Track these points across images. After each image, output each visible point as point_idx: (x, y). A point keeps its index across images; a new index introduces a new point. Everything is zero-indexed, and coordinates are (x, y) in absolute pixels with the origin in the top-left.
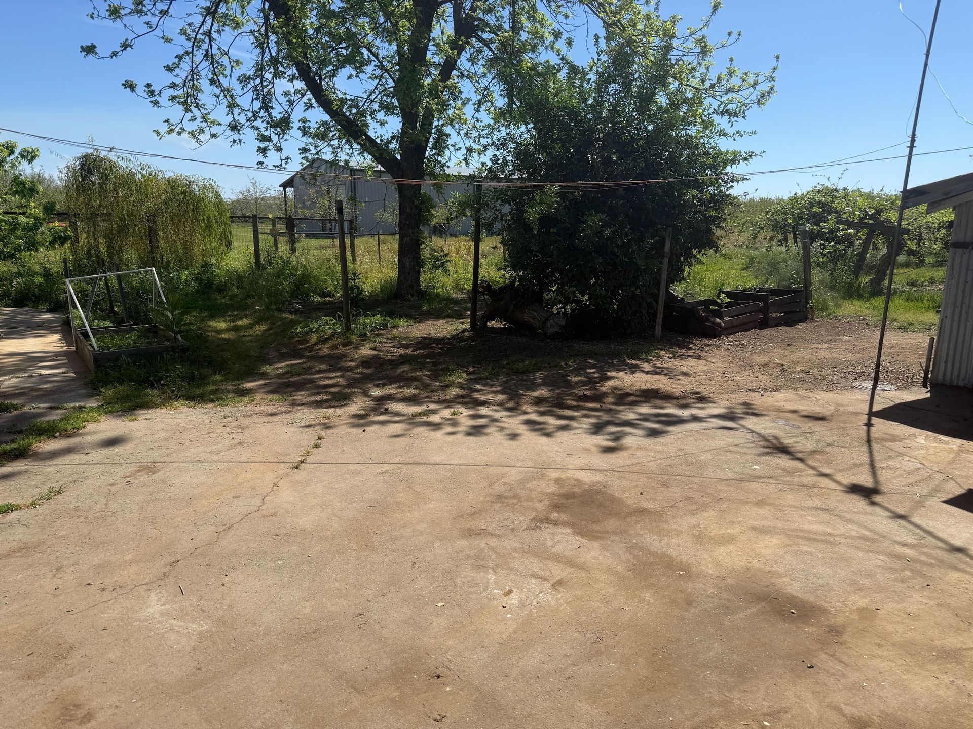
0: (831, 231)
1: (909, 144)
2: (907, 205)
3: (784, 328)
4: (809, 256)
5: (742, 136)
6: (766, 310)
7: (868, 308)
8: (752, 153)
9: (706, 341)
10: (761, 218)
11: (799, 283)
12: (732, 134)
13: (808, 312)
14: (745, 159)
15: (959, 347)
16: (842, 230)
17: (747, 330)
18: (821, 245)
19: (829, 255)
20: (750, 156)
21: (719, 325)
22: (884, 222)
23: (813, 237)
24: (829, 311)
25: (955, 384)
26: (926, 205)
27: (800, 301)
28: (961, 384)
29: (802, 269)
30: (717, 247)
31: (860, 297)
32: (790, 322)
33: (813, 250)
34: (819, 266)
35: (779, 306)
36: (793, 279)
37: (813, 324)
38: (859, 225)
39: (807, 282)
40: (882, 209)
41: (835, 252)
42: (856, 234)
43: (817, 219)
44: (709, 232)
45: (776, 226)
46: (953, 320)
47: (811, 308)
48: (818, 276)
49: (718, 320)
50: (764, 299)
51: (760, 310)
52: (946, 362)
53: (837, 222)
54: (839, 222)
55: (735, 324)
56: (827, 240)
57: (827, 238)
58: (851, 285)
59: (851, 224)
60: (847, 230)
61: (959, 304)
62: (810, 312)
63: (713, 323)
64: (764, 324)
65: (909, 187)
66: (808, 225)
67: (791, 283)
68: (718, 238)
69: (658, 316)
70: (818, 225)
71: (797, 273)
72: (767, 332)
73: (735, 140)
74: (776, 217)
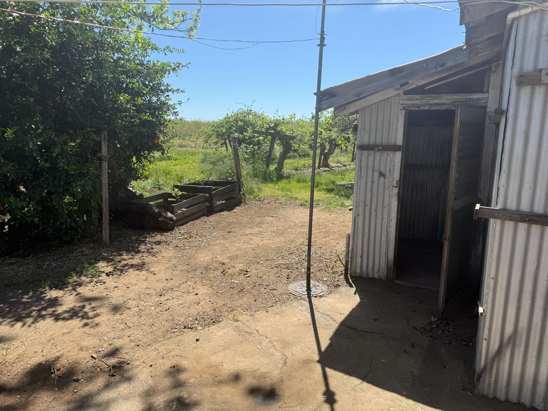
0: (250, 138)
1: (319, 42)
2: (322, 107)
3: (225, 213)
4: (238, 156)
5: (172, 52)
6: (210, 200)
7: (278, 190)
8: (180, 64)
9: (158, 237)
10: (209, 130)
11: (233, 176)
12: (162, 49)
13: (241, 197)
14: (174, 69)
15: (372, 242)
16: (257, 137)
17: (197, 218)
18: (245, 147)
19: (250, 153)
20: (178, 67)
21: (171, 219)
22: (280, 132)
23: (240, 142)
24: (255, 194)
25: (371, 275)
26: (332, 109)
27: (235, 189)
28: (376, 276)
29: (234, 165)
30: (164, 150)
31: (272, 181)
32: (229, 207)
33: (241, 150)
34: (245, 160)
35: (221, 195)
36: (229, 173)
37: (246, 207)
38: (266, 133)
39: (239, 176)
40: (278, 123)
41: (254, 151)
42: (264, 140)
43: (242, 130)
44: (155, 137)
45: (218, 135)
46: (364, 218)
47: (244, 194)
48: (246, 169)
49: (170, 215)
50: (209, 191)
51: (207, 200)
52: (362, 257)
53: (253, 132)
54: (255, 132)
55: (186, 215)
56: (248, 144)
57: (248, 142)
58: (265, 173)
59: (261, 133)
60: (259, 137)
61: (368, 202)
62: (243, 197)
63: (166, 218)
64: (210, 211)
65: (322, 89)
66: (236, 134)
67: (228, 176)
68: (163, 142)
69: (104, 221)
70: (242, 134)
71: (231, 169)
72: (213, 218)
73: (166, 55)
74: (217, 129)
